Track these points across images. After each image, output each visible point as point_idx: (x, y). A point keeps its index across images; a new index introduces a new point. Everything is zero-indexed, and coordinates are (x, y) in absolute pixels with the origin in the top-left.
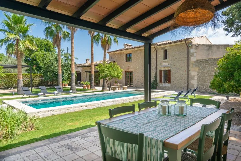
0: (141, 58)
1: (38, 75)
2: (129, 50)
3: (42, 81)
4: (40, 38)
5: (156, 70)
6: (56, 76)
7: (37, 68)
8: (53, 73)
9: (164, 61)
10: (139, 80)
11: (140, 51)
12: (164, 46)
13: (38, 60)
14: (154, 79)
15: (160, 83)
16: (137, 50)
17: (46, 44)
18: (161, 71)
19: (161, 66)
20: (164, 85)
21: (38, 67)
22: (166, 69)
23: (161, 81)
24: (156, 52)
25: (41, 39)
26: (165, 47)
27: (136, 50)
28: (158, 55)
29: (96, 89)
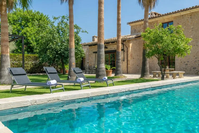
0: (192, 27)
1: (30, 57)
2: (170, 16)
3: (35, 65)
4: (32, 10)
6: (58, 56)
7: (27, 49)
8: (55, 51)
10: (188, 62)
13: (29, 38)
16: (185, 15)
17: (38, 18)
21: (29, 47)
25: (33, 11)
27: (183, 16)
29: (125, 77)
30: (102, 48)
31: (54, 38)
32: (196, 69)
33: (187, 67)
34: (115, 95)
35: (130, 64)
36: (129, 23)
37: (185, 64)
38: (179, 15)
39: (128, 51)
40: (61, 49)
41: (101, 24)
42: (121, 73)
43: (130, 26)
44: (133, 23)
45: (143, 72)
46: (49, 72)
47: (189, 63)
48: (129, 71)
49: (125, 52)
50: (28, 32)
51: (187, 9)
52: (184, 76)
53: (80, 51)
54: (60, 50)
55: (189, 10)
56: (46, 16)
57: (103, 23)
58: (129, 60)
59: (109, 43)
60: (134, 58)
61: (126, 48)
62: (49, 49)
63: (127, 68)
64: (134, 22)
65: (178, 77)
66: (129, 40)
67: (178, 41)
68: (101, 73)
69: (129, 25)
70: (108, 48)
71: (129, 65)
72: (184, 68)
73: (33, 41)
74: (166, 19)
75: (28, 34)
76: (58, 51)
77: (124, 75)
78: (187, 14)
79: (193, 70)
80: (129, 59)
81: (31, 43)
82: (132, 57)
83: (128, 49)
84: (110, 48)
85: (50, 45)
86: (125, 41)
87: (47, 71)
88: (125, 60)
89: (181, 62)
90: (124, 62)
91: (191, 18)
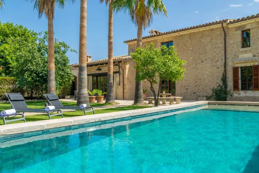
0: (191, 48)
1: (6, 80)
4: (12, 23)
5: (225, 67)
6: (39, 79)
7: (5, 71)
9: (242, 52)
10: (188, 86)
11: (190, 36)
12: (243, 23)
13: (8, 57)
14: (221, 84)
15: (234, 90)
16: (184, 35)
17: (21, 33)
18: (235, 70)
19: (235, 60)
20: (242, 94)
21: (8, 68)
22: (248, 65)
23: (236, 87)
24: (225, 36)
25: (14, 25)
26: (244, 26)
27: (182, 36)
28: (230, 41)
29: (117, 103)
30: (84, 70)
31: (33, 57)
32: (196, 94)
33: (187, 91)
34: (82, 126)
35: (127, 88)
36: (126, 42)
37: (185, 88)
38: (179, 34)
39: (125, 74)
40: (43, 70)
41: (83, 43)
42: (112, 99)
43: (128, 45)
44: (130, 41)
45: (137, 98)
46: (12, 99)
47: (189, 88)
48: (125, 96)
49: (121, 75)
50: (6, 49)
51: (185, 29)
52: (181, 102)
53: (67, 73)
54: (42, 72)
55: (187, 30)
56: (31, 31)
57: (85, 42)
58: (125, 84)
59: (103, 64)
60: (131, 82)
61: (122, 70)
62: (27, 70)
63: (123, 93)
64: (132, 40)
65: (175, 103)
66: (126, 61)
67: (170, 63)
68: (82, 100)
69: (126, 44)
70: (102, 70)
71: (125, 90)
72: (184, 93)
73: (13, 61)
74: (166, 38)
75: (7, 53)
76: (39, 74)
77: (116, 101)
78: (186, 34)
79: (193, 95)
80: (126, 82)
81: (11, 63)
82: (128, 80)
83: (124, 71)
84: (104, 70)
85: (28, 66)
86: (121, 62)
87: (10, 98)
88: (121, 84)
89: (182, 86)
90: (119, 86)
91: (190, 38)
